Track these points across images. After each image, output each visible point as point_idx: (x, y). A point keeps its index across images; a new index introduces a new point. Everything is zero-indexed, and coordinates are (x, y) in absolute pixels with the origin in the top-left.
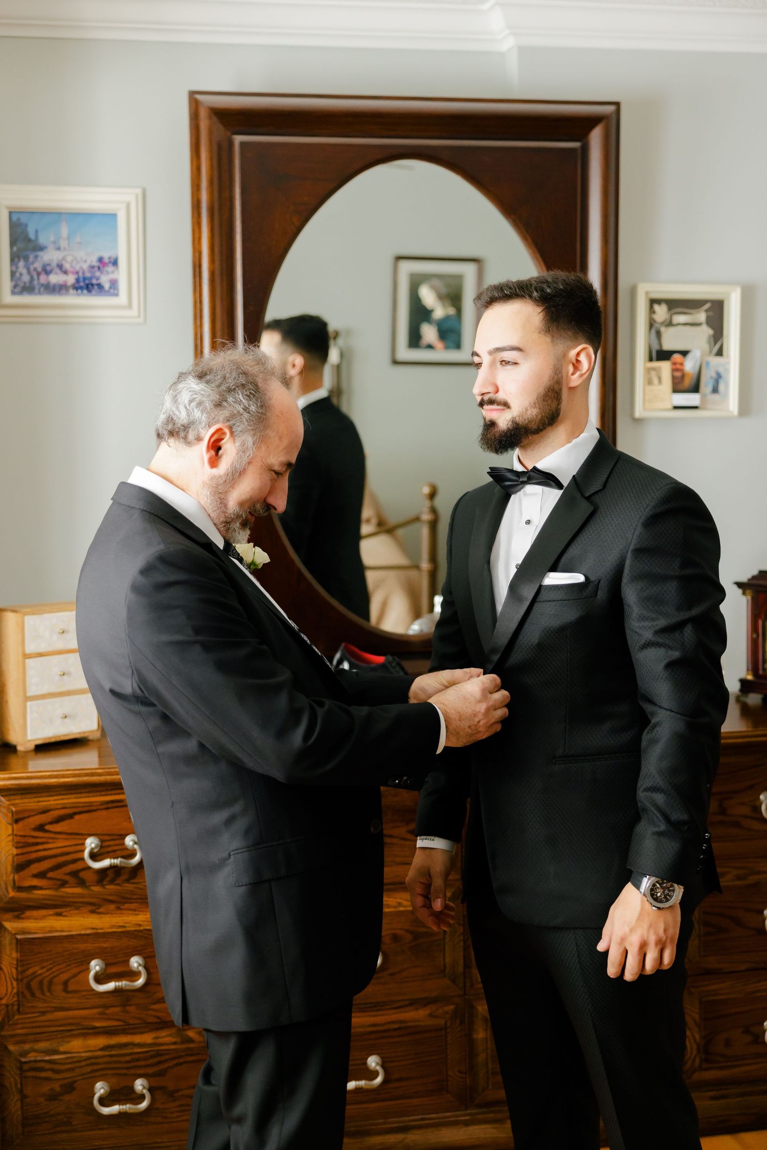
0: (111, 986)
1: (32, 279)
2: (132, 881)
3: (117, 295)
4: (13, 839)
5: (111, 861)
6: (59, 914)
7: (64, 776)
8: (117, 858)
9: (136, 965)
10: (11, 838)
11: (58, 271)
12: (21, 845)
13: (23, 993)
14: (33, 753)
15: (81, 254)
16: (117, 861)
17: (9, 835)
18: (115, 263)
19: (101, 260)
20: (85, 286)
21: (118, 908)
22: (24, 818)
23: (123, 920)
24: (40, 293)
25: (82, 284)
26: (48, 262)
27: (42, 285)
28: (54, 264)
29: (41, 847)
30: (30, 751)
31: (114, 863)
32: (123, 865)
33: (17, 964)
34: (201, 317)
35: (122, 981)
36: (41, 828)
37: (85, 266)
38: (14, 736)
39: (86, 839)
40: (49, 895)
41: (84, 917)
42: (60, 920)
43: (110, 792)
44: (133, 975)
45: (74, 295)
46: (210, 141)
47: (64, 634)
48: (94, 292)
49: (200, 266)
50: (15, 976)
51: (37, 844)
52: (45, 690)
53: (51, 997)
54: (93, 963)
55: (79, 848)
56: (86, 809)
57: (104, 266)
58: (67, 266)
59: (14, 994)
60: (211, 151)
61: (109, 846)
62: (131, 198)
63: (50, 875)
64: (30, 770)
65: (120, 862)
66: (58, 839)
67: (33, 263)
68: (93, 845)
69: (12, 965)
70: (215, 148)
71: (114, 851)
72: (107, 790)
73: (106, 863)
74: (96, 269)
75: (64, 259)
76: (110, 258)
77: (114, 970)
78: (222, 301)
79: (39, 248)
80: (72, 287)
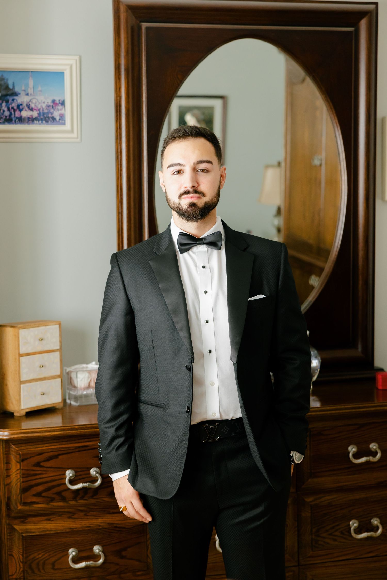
0: (83, 564)
1: (11, 114)
2: (95, 497)
3: (64, 124)
4: (20, 472)
5: (83, 485)
6: (49, 520)
7: (54, 431)
8: (87, 482)
9: (97, 551)
10: (18, 471)
11: (27, 109)
12: (25, 475)
13: (27, 571)
14: (24, 418)
15: (41, 98)
16: (87, 485)
17: (18, 470)
18: (63, 103)
19: (54, 101)
20: (44, 118)
21: (86, 515)
22: (26, 459)
23: (88, 522)
24: (15, 123)
25: (42, 117)
26: (21, 103)
27: (17, 118)
28: (25, 105)
29: (38, 477)
30: (23, 416)
31: (85, 486)
32: (91, 487)
33: (23, 553)
34: (121, 138)
35: (90, 561)
36: (38, 464)
37: (44, 106)
38: (12, 406)
39: (66, 471)
40: (42, 508)
41: (64, 521)
42: (50, 523)
43: (80, 441)
44: (96, 557)
45: (37, 124)
46: (127, 26)
47: (42, 341)
48: (49, 122)
49: (120, 106)
50: (22, 560)
51: (36, 475)
52: (31, 377)
53: (45, 573)
54: (70, 551)
55: (61, 477)
56: (66, 452)
57: (55, 106)
58: (33, 106)
59: (21, 571)
60: (127, 33)
61: (81, 475)
62: (73, 62)
63: (44, 494)
64: (23, 428)
65: (89, 485)
66: (48, 471)
67: (11, 104)
68: (71, 475)
69: (20, 553)
70: (130, 31)
71: (83, 478)
72: (79, 439)
73: (80, 486)
74: (51, 107)
75: (31, 101)
76: (59, 100)
77: (84, 554)
78: (134, 128)
79: (15, 94)
80: (36, 119)
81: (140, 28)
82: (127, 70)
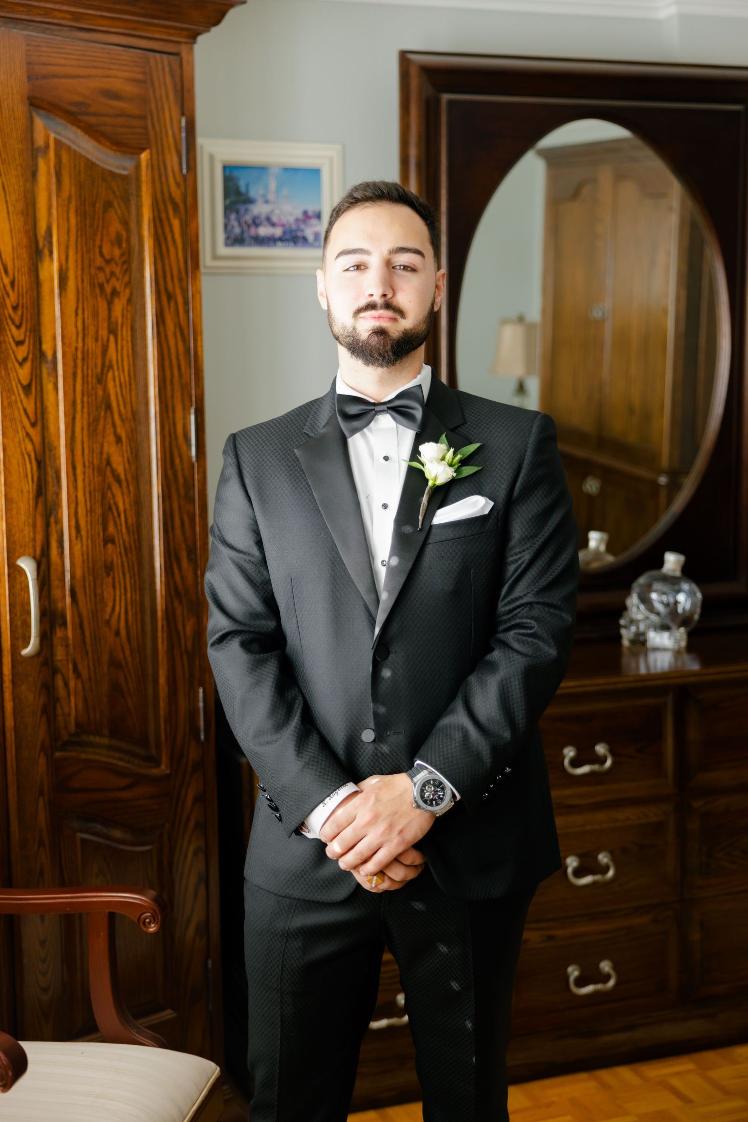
1: (243, 232)
11: (265, 223)
15: (288, 208)
18: (317, 216)
19: (305, 213)
20: (291, 238)
24: (250, 245)
25: (288, 236)
26: (258, 215)
27: (252, 237)
28: (263, 217)
37: (291, 220)
45: (279, 246)
46: (419, 98)
48: (299, 244)
57: (308, 219)
58: (275, 219)
60: (420, 107)
62: (334, 154)
67: (244, 216)
70: (424, 105)
74: (301, 222)
75: (272, 212)
76: (314, 211)
79: (250, 201)
80: (281, 239)
81: (438, 101)
82: (419, 165)
